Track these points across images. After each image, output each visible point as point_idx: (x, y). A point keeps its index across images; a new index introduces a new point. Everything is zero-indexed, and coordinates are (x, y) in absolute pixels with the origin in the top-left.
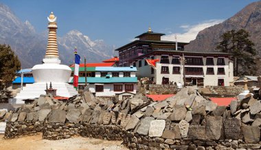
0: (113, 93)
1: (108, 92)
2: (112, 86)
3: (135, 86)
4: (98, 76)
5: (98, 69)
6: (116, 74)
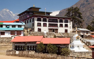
2: (10, 32)
3: (22, 32)
4: (4, 27)
5: (4, 23)
6: (14, 26)
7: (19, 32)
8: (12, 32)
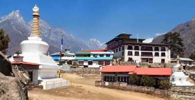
0: (98, 66)
1: (95, 65)
2: (98, 62)
3: (111, 62)
4: (92, 56)
5: (92, 53)
6: (102, 55)
7: (107, 62)
8: (100, 62)
